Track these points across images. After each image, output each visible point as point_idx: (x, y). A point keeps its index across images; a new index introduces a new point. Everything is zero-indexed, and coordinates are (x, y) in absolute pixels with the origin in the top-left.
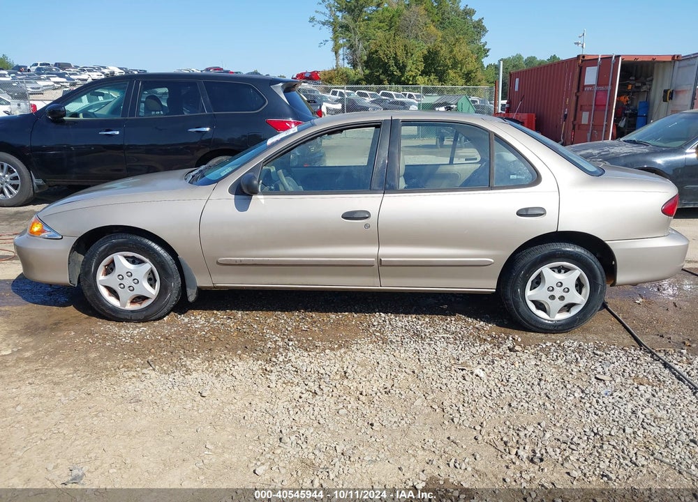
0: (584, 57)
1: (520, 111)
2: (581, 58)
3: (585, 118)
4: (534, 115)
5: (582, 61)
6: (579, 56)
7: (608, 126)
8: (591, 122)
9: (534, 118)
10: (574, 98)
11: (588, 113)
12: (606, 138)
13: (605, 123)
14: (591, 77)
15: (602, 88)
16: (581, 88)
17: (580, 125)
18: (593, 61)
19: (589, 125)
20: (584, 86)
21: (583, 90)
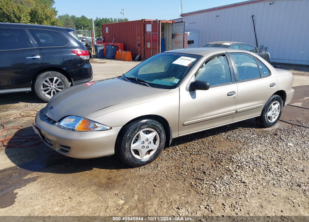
0: (144, 20)
1: (114, 42)
2: (144, 21)
3: (149, 45)
4: (122, 44)
5: (144, 22)
6: (142, 20)
7: (159, 48)
8: (152, 47)
9: (123, 45)
10: (143, 37)
11: (150, 43)
12: (159, 52)
13: (158, 47)
14: (149, 28)
15: (154, 33)
16: (145, 33)
17: (147, 48)
18: (149, 22)
19: (151, 48)
20: (146, 32)
21: (146, 34)
